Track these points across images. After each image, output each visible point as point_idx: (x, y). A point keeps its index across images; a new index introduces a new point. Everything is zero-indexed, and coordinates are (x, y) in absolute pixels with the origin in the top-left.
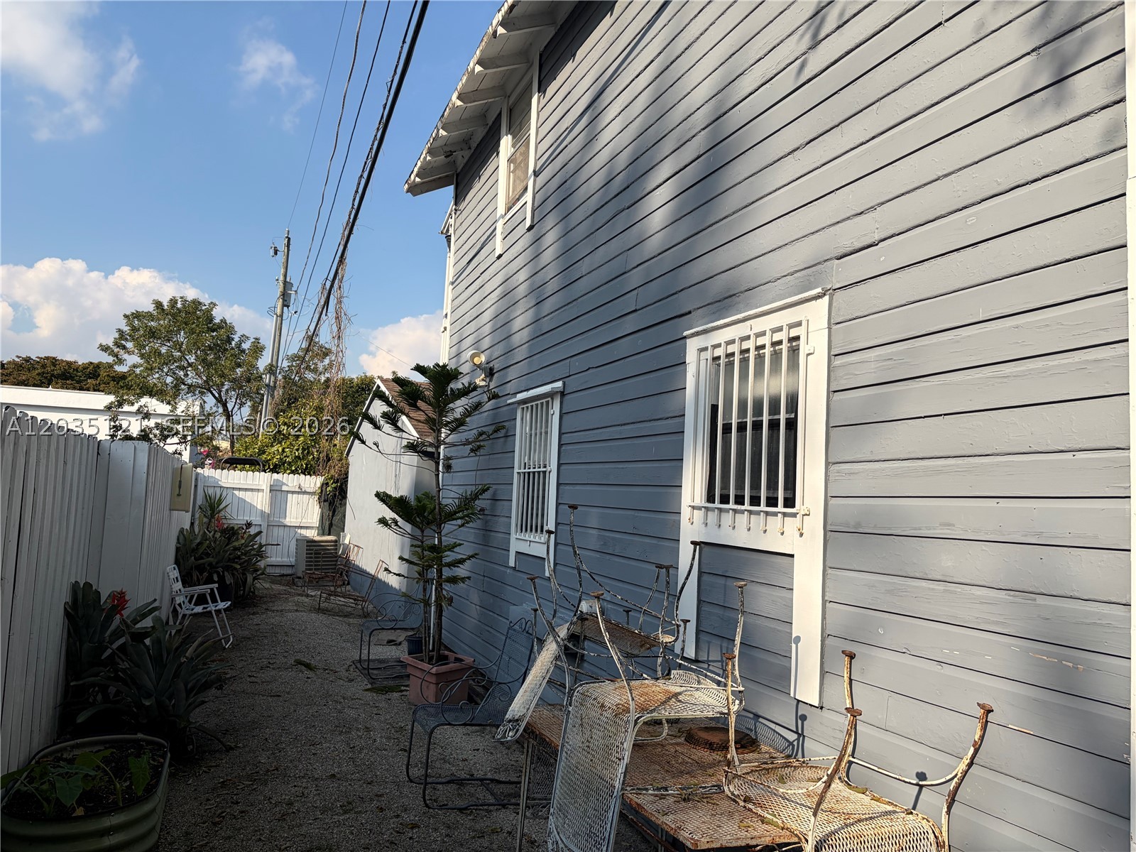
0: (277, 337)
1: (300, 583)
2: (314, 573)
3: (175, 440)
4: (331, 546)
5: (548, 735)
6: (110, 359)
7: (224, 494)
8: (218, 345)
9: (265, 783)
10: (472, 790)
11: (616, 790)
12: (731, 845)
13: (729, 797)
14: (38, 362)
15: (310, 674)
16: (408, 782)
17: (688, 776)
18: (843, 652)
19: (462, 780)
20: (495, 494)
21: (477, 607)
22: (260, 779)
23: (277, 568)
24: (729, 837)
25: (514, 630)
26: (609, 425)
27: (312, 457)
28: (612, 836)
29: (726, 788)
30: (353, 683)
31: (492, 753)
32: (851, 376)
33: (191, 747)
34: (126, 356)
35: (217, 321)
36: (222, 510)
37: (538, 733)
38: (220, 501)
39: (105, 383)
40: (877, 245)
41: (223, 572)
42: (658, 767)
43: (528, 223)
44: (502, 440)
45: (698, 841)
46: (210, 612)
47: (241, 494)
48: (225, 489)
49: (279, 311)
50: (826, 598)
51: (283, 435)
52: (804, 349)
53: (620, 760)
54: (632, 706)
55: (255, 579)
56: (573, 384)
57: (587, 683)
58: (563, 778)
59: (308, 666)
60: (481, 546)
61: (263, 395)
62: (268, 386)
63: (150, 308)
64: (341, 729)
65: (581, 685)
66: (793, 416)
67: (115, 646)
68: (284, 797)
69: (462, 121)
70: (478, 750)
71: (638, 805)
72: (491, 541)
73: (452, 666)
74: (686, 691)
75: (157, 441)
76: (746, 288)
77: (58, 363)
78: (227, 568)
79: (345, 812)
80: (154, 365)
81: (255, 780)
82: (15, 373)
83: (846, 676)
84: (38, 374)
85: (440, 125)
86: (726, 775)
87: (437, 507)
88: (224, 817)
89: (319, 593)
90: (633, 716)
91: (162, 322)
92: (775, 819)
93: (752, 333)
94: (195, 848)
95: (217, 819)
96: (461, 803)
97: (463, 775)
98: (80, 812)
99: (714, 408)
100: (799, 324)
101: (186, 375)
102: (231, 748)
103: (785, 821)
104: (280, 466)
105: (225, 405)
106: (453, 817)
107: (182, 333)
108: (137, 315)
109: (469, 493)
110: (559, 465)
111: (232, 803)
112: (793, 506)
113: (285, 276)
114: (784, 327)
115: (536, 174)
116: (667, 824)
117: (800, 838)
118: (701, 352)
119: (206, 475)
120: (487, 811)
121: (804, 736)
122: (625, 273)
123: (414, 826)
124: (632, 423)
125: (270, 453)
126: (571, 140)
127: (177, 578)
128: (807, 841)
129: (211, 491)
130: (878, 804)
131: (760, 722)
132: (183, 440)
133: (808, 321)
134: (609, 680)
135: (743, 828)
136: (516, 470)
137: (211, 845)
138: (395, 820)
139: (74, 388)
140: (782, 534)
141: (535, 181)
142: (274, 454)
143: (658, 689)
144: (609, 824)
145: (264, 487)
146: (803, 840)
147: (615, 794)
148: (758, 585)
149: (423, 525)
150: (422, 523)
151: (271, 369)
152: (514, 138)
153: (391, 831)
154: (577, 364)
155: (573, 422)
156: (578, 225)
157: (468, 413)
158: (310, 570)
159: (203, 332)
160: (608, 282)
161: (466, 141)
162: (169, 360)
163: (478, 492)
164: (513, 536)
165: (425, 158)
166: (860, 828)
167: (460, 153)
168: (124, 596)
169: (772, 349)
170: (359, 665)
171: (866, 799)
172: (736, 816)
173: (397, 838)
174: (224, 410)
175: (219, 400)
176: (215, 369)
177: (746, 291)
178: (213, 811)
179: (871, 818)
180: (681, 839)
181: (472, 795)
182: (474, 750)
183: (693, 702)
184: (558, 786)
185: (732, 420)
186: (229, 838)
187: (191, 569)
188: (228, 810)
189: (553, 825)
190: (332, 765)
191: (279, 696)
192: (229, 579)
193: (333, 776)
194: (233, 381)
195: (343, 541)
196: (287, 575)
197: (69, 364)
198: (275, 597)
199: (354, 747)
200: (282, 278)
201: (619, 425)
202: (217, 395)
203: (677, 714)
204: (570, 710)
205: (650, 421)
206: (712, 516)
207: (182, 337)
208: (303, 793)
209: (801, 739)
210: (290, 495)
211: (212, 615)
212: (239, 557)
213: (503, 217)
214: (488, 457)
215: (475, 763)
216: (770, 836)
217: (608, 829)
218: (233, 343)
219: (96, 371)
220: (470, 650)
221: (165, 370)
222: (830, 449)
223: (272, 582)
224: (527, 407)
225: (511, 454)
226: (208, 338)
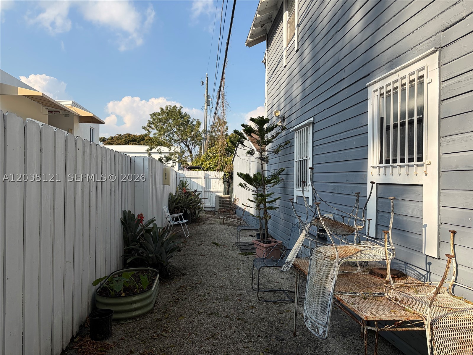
0: (206, 118)
1: (217, 213)
2: (222, 210)
3: (171, 161)
4: (228, 199)
5: (304, 270)
6: (146, 132)
7: (187, 180)
8: (184, 124)
9: (196, 288)
10: (280, 295)
11: (331, 293)
12: (385, 319)
13: (387, 298)
14: (124, 136)
15: (217, 247)
16: (252, 290)
17: (368, 289)
18: (450, 231)
19: (275, 290)
20: (287, 172)
21: (283, 220)
22: (194, 286)
23: (209, 208)
24: (384, 316)
25: (295, 228)
26: (334, 134)
27: (221, 165)
28: (329, 313)
29: (386, 294)
30: (234, 251)
31: (289, 280)
32: (452, 91)
33: (170, 274)
34: (151, 130)
35: (183, 114)
36: (187, 186)
37: (299, 268)
38: (186, 183)
39: (147, 142)
40: (465, 19)
41: (186, 209)
42: (354, 284)
43: (296, 49)
44: (289, 148)
45: (368, 316)
46: (180, 224)
47: (194, 180)
48: (188, 178)
49: (205, 108)
50: (440, 205)
51: (210, 157)
52: (426, 80)
53: (332, 279)
54: (337, 255)
55: (199, 212)
56: (318, 118)
57: (319, 246)
58: (309, 287)
59: (217, 244)
60: (283, 195)
61: (202, 142)
62: (204, 138)
63: (159, 111)
64: (227, 269)
65: (317, 247)
66: (421, 116)
67: (140, 235)
68: (202, 293)
69: (266, 9)
70: (284, 279)
71: (341, 300)
72: (286, 191)
73: (273, 244)
74: (366, 249)
75: (165, 162)
76: (396, 57)
77: (130, 136)
78: (188, 208)
79: (226, 300)
80: (162, 133)
81: (192, 287)
82: (117, 140)
83: (451, 242)
84: (124, 140)
85: (257, 13)
86: (386, 288)
87: (262, 178)
88: (179, 300)
89: (223, 217)
90: (337, 260)
91: (163, 116)
92: (410, 309)
93: (399, 78)
94: (167, 311)
95: (176, 301)
96: (274, 300)
97: (276, 289)
98: (123, 294)
99: (382, 118)
100: (423, 69)
101: (174, 136)
102: (184, 275)
103: (416, 310)
104: (209, 169)
105: (188, 147)
106: (270, 305)
107: (171, 120)
108: (154, 114)
109: (276, 172)
110: (313, 156)
111: (183, 295)
112: (422, 161)
113: (207, 93)
114: (415, 72)
115: (298, 26)
116: (353, 308)
117: (422, 318)
118: (375, 92)
119: (180, 173)
120: (285, 303)
121: (430, 273)
122: (339, 62)
123: (253, 308)
124: (344, 132)
125: (205, 164)
126: (313, 6)
127: (167, 211)
128: (426, 319)
129: (182, 179)
130: (468, 304)
131: (408, 266)
132: (175, 161)
133: (428, 66)
134: (330, 245)
135: (393, 312)
136: (295, 160)
137: (173, 310)
138: (245, 304)
139: (137, 145)
140: (417, 175)
141: (298, 29)
142: (207, 164)
143: (352, 248)
144: (328, 308)
145: (202, 177)
146: (424, 319)
147: (331, 294)
148: (405, 201)
149: (257, 186)
150: (257, 185)
151: (204, 132)
152: (289, 12)
153: (244, 309)
154: (320, 108)
155: (318, 135)
156: (317, 44)
157: (274, 137)
158: (221, 208)
159: (178, 119)
160: (331, 68)
161: (269, 19)
162: (167, 130)
163: (279, 172)
164: (295, 189)
165: (252, 29)
166: (456, 315)
167: (268, 25)
168: (142, 216)
169: (410, 84)
170: (237, 244)
171: (461, 302)
172: (390, 307)
173: (246, 312)
174: (188, 149)
175: (186, 145)
176: (184, 133)
177: (396, 58)
178: (175, 297)
179: (463, 311)
180: (360, 315)
181: (279, 297)
182: (282, 279)
183: (369, 254)
184: (307, 291)
185: (390, 123)
186: (180, 307)
187: (174, 208)
188: (181, 297)
189: (306, 308)
190: (222, 282)
191: (204, 255)
192: (188, 212)
193: (222, 286)
194: (191, 137)
195: (233, 197)
196: (213, 211)
197: (134, 136)
198: (207, 219)
199: (232, 276)
200: (206, 94)
201: (338, 134)
202: (185, 143)
203: (360, 259)
204: (312, 258)
205: (352, 129)
206: (382, 170)
207: (171, 121)
208: (209, 292)
209: (429, 274)
210: (212, 180)
211: (181, 225)
212: (192, 203)
213: (286, 48)
214: (284, 156)
215: (282, 284)
216: (407, 317)
217: (328, 310)
218: (190, 122)
219: (143, 138)
220: (281, 238)
221: (166, 135)
222: (441, 130)
223: (207, 214)
224: (299, 132)
225: (292, 154)
226: (180, 121)
